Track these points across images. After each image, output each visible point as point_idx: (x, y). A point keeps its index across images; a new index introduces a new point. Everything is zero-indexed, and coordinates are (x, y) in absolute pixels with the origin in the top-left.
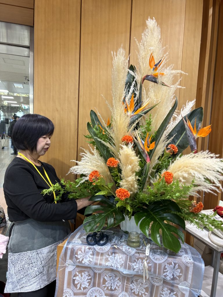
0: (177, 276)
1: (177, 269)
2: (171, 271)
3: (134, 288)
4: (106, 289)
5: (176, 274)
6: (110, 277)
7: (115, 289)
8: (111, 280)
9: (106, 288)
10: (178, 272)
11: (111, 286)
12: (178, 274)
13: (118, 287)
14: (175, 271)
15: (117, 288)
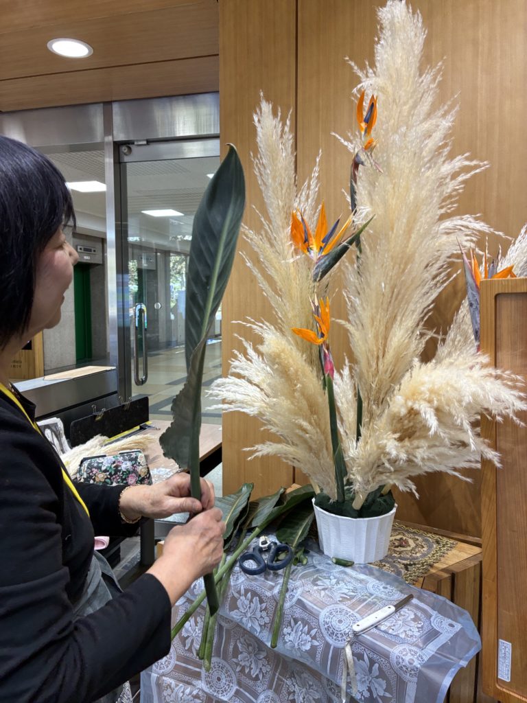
0: (378, 695)
1: (377, 677)
2: (363, 676)
3: (294, 692)
4: (240, 671)
5: (376, 689)
6: (249, 645)
7: (257, 678)
8: (249, 653)
9: (238, 669)
10: (380, 685)
11: (251, 669)
12: (381, 694)
13: (263, 676)
14: (373, 681)
15: (261, 676)
